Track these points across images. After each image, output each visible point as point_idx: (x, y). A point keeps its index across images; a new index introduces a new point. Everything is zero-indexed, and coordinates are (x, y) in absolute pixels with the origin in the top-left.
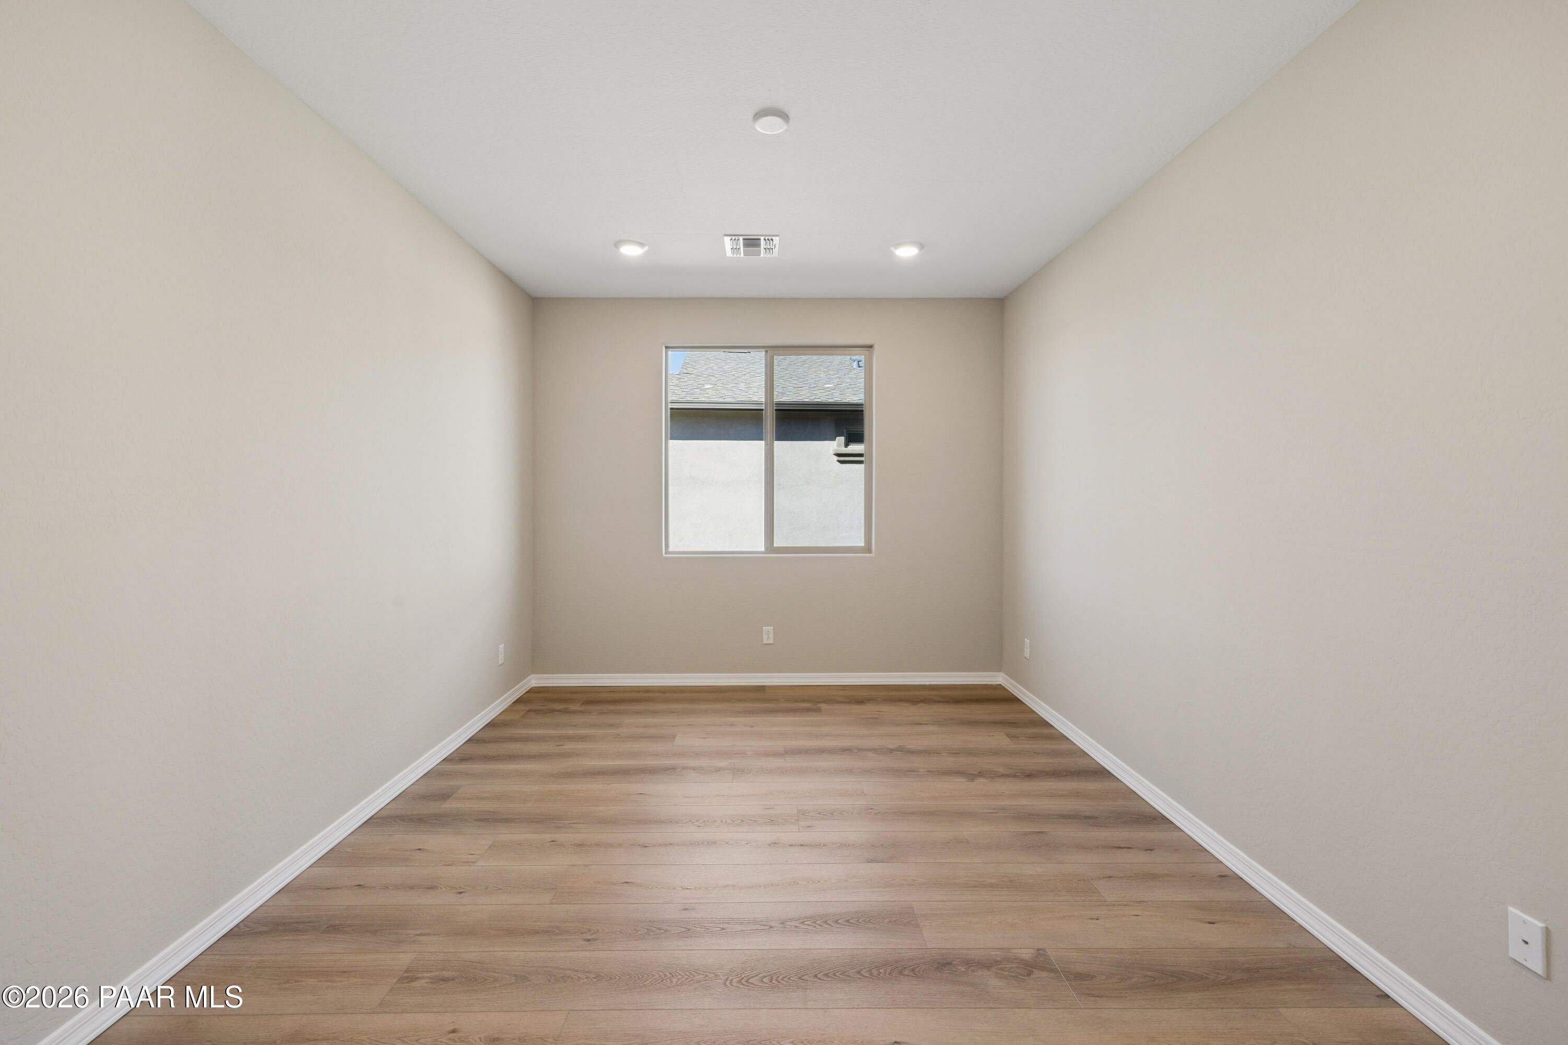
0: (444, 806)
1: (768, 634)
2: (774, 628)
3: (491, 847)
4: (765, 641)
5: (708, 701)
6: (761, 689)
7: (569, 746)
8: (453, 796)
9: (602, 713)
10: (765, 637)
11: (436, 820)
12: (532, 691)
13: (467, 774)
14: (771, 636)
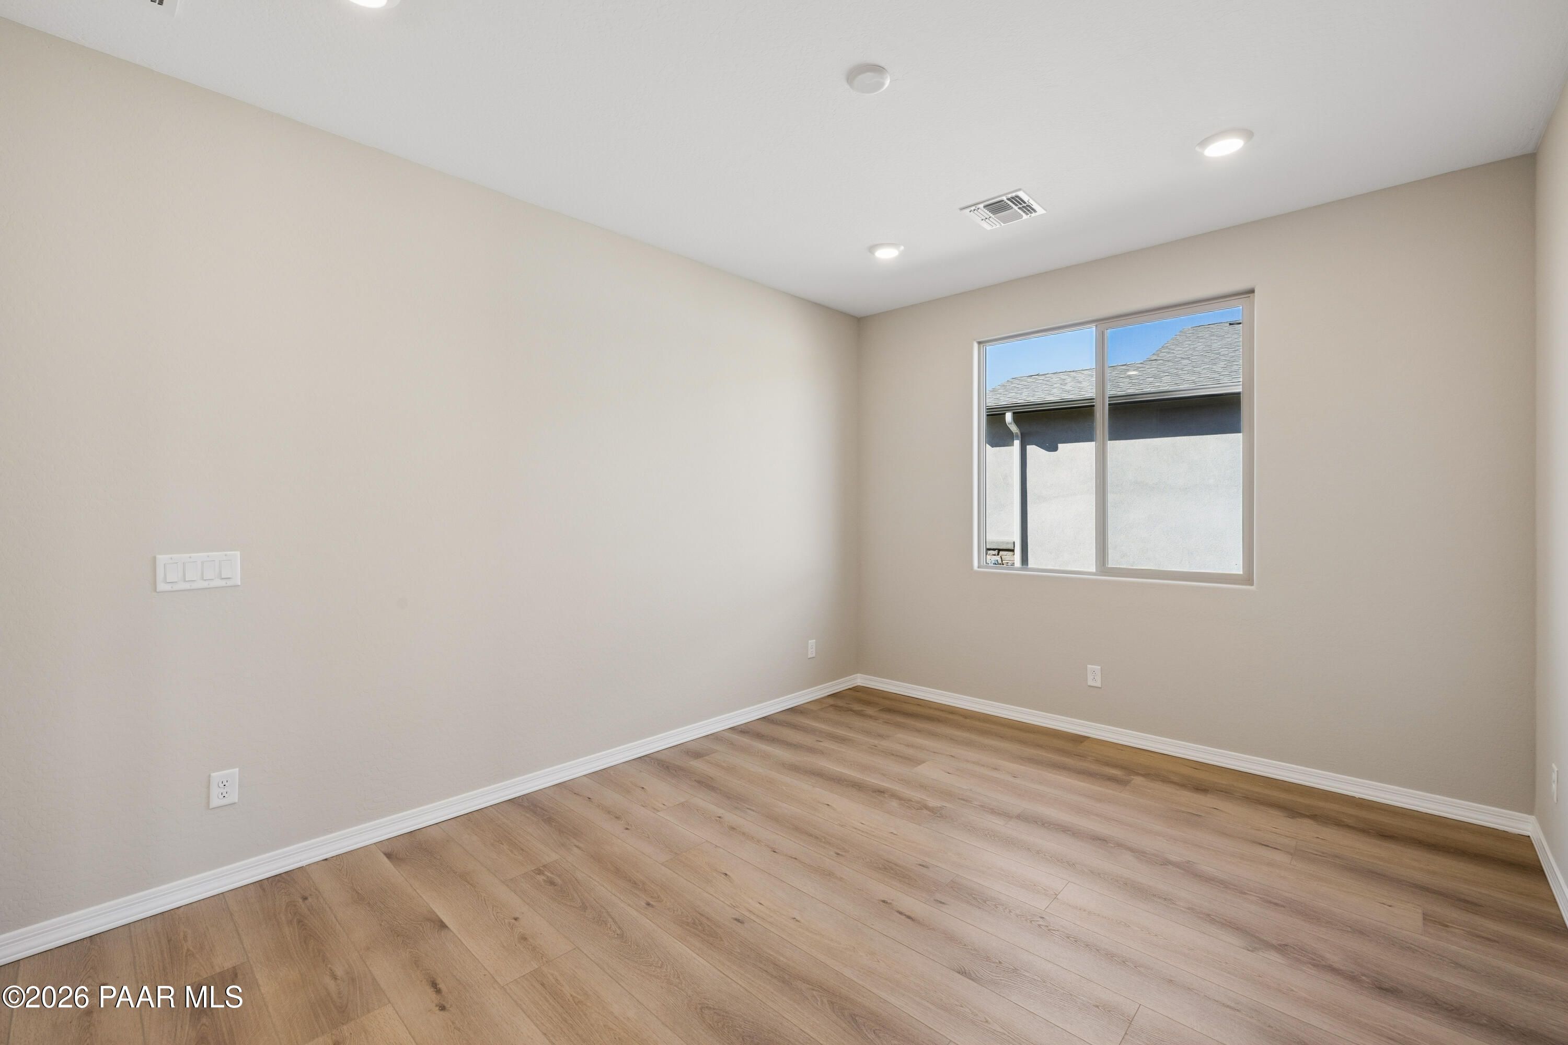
0: (691, 763)
1: (1094, 675)
2: (1101, 668)
3: (682, 804)
4: (1090, 683)
5: (1002, 737)
6: (1079, 739)
7: (827, 744)
8: (705, 757)
9: (887, 722)
10: (1090, 677)
11: (676, 771)
12: (856, 689)
13: (732, 744)
14: (1099, 678)
